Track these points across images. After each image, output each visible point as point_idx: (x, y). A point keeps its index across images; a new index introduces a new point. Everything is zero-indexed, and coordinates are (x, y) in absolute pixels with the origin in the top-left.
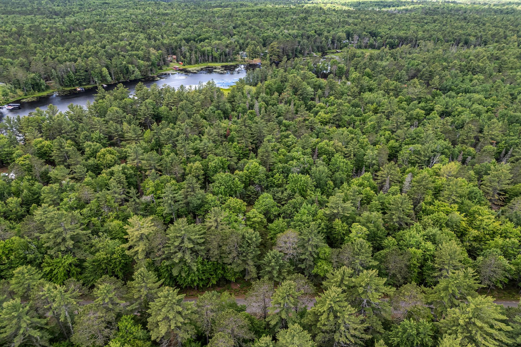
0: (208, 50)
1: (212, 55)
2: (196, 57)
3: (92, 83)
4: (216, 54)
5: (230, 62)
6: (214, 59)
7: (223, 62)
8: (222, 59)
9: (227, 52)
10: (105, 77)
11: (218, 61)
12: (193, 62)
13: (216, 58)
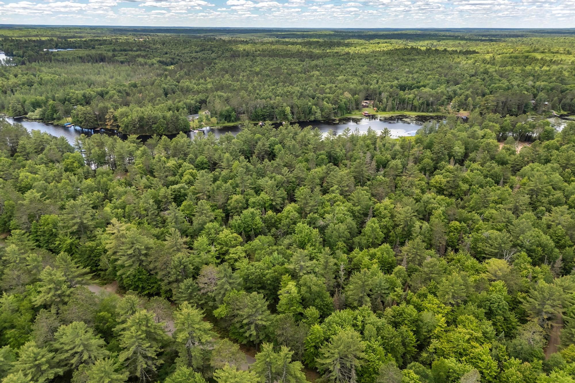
0: (409, 98)
1: (412, 103)
2: (393, 104)
3: (275, 119)
4: (416, 103)
5: (431, 112)
6: (413, 108)
7: (423, 111)
8: (422, 109)
9: (430, 102)
10: (287, 115)
11: (418, 110)
12: (387, 109)
13: (415, 107)
